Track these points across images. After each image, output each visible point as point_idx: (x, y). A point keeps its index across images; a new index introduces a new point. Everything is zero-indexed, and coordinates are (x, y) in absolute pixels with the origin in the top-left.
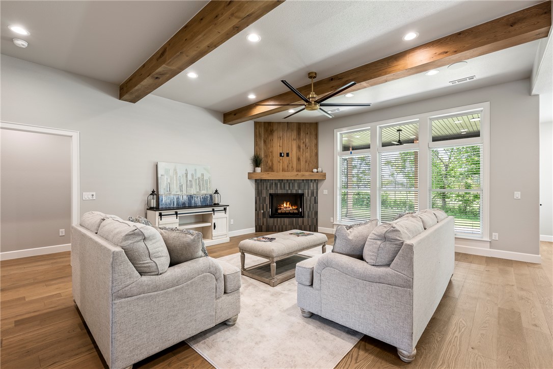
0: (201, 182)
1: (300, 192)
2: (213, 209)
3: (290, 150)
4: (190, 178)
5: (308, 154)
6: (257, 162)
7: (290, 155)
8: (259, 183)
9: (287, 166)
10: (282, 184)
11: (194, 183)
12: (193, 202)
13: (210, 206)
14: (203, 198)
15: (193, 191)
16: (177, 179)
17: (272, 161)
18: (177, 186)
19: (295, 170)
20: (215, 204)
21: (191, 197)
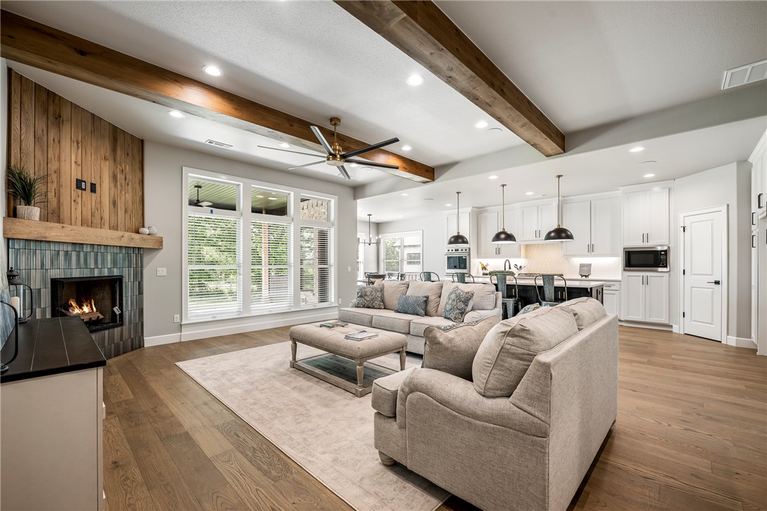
1: (116, 272)
3: (98, 178)
5: (129, 196)
7: (98, 189)
9: (92, 215)
10: (82, 255)
17: (58, 195)
19: (107, 225)
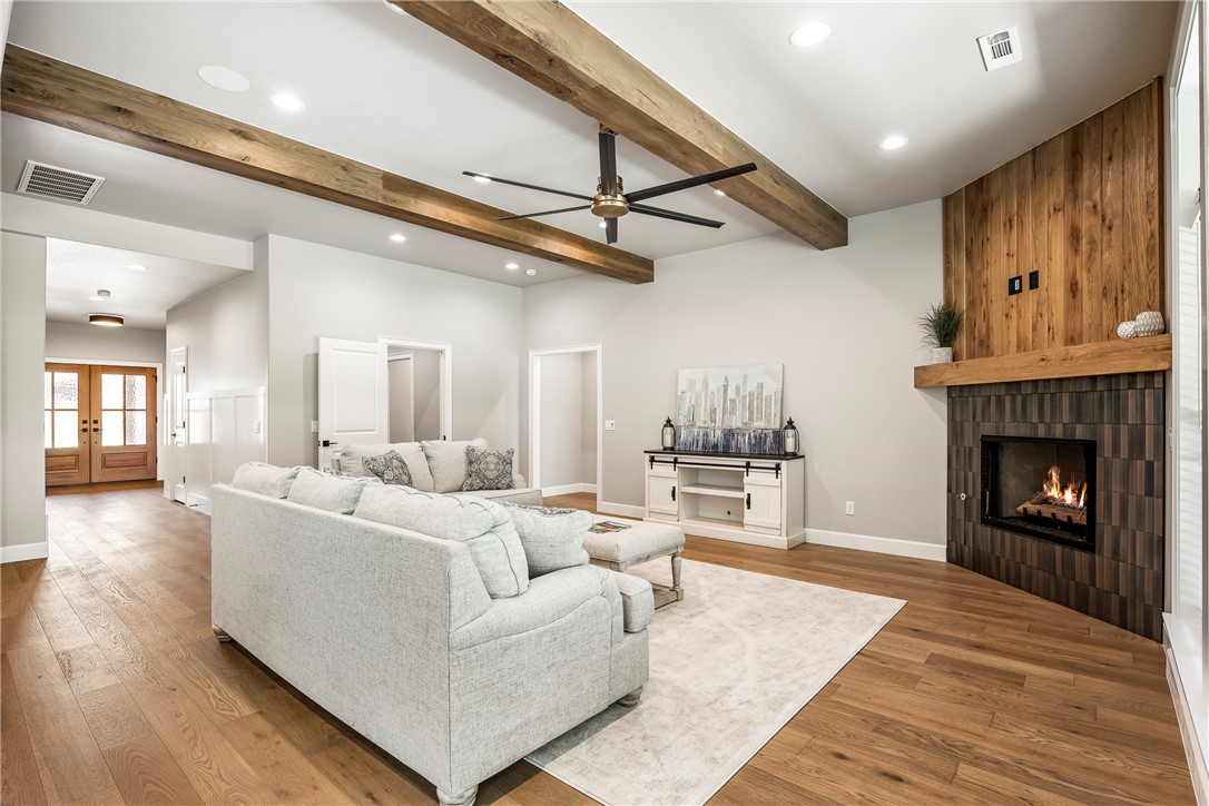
0: (754, 402)
1: (1081, 432)
2: (748, 463)
3: (1043, 256)
4: (731, 394)
5: (1113, 256)
6: (946, 327)
7: (1043, 280)
8: (958, 396)
9: (1034, 329)
10: (1019, 398)
11: (739, 405)
12: (734, 443)
13: (771, 457)
14: (755, 437)
15: (735, 422)
16: (706, 397)
17: (986, 316)
18: (705, 410)
19: (1059, 339)
20: (786, 454)
21: (729, 434)
